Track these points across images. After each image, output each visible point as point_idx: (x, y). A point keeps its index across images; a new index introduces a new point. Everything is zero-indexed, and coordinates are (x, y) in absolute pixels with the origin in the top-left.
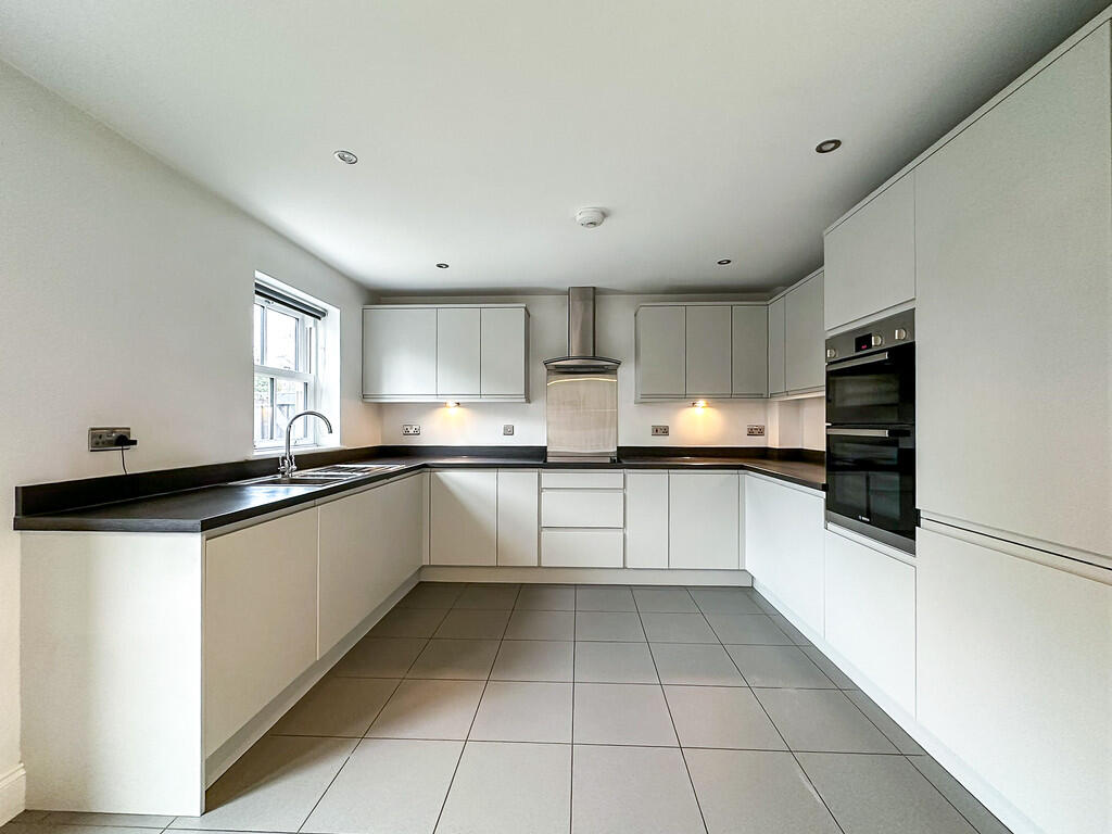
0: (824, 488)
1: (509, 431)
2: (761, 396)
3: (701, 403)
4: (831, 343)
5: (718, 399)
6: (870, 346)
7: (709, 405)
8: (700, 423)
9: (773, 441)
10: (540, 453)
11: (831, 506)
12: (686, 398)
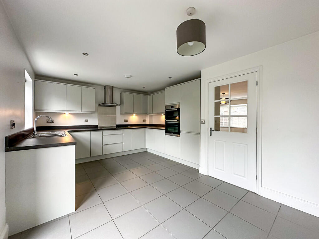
0: (165, 130)
1: (86, 121)
2: (147, 113)
3: (134, 115)
4: (166, 106)
5: (138, 114)
6: (173, 108)
7: (136, 115)
8: (134, 119)
9: (148, 122)
10: (96, 127)
11: (166, 132)
12: (131, 114)
